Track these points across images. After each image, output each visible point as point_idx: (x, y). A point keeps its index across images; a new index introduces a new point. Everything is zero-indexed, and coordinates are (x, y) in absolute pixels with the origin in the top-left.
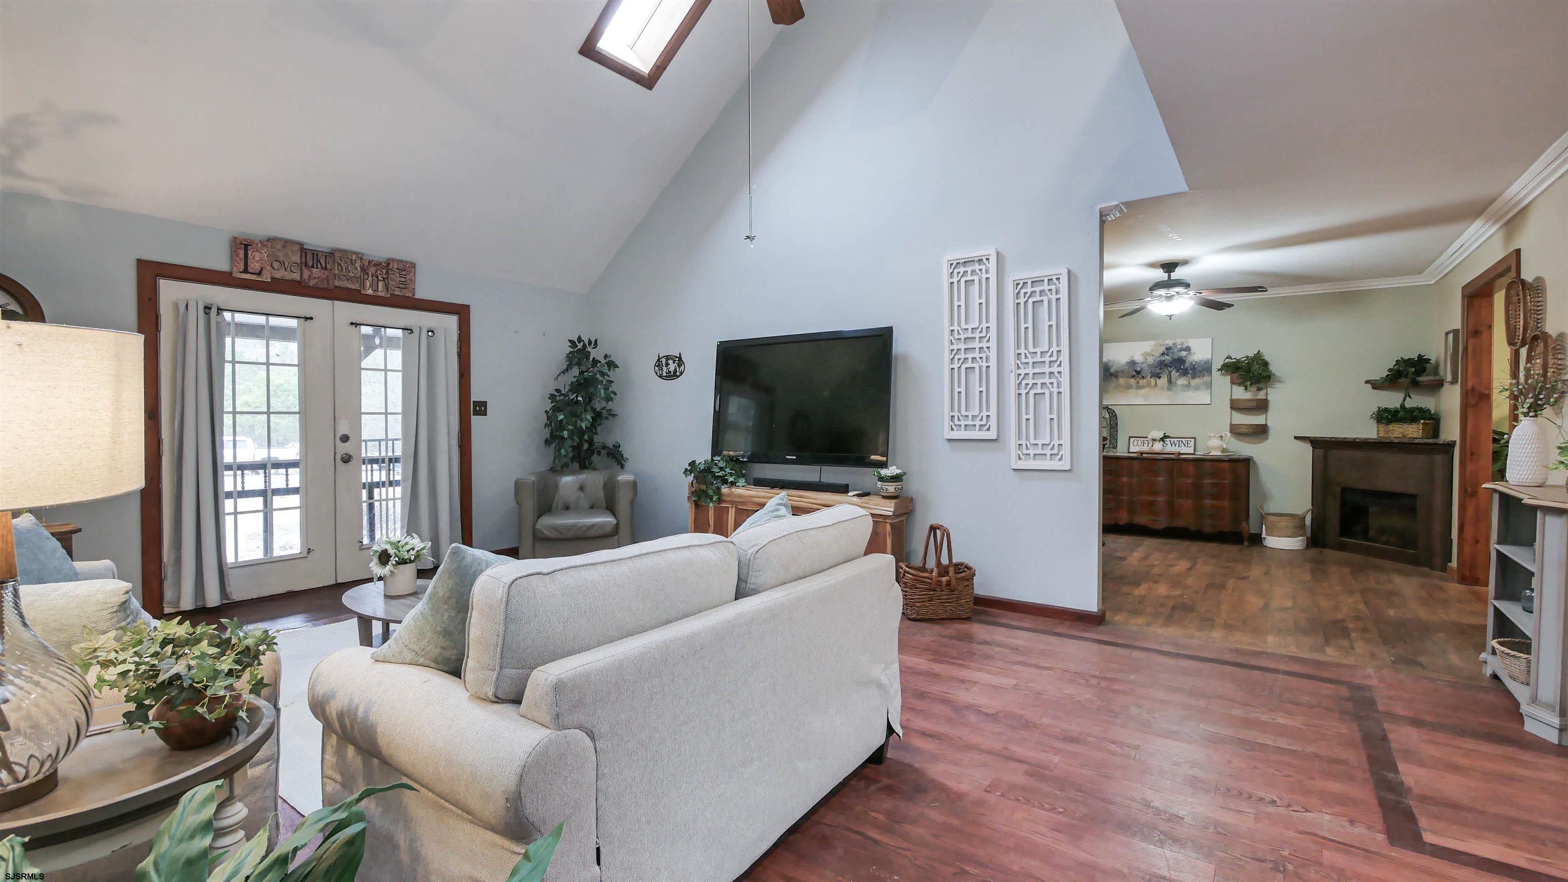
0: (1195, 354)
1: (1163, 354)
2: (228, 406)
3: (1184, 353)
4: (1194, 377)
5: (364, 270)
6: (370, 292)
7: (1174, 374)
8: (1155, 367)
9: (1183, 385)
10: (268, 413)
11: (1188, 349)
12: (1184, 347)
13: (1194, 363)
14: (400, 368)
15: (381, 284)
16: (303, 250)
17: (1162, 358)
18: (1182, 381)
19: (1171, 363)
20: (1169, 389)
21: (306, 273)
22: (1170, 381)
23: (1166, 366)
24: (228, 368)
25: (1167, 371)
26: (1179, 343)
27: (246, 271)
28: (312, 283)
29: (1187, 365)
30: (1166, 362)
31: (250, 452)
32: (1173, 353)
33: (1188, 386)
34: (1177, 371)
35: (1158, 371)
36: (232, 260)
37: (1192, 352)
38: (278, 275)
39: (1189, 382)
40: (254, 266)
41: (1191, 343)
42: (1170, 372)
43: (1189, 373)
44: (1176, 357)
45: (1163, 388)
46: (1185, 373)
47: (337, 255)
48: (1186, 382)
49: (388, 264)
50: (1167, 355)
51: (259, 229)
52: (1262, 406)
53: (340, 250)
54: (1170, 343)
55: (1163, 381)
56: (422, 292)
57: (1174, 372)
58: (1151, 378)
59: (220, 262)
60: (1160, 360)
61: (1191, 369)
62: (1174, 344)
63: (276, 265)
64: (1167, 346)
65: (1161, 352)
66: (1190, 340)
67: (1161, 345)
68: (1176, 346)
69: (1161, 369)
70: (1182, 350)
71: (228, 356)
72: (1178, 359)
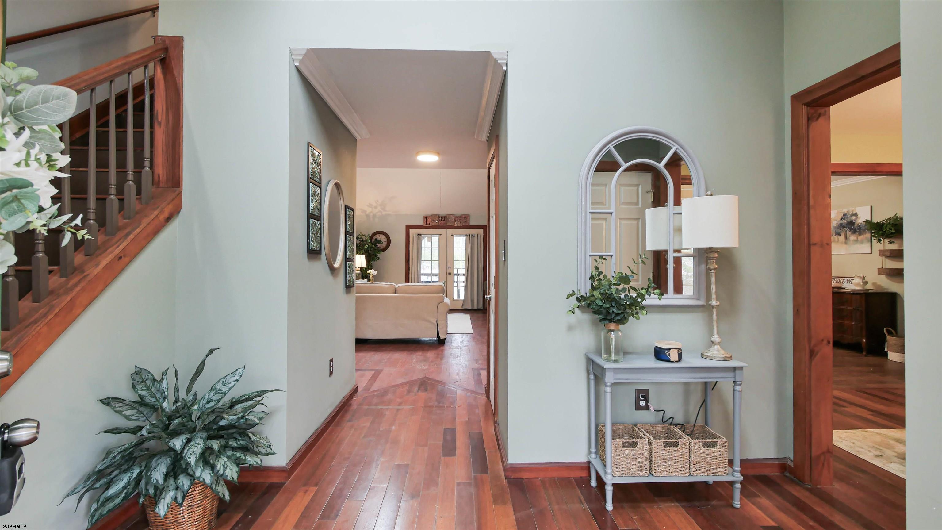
0: (860, 218)
1: (842, 219)
2: (422, 259)
3: (854, 218)
4: (860, 235)
5: (455, 219)
6: (456, 225)
7: (849, 233)
8: (837, 228)
9: (853, 240)
10: (431, 261)
11: (856, 215)
12: (853, 213)
13: (860, 224)
14: (465, 247)
15: (459, 222)
16: (439, 216)
17: (841, 222)
18: (853, 238)
19: (846, 225)
20: (846, 243)
21: (440, 222)
22: (846, 238)
23: (844, 227)
24: (423, 249)
25: (844, 231)
26: (851, 211)
27: (426, 224)
28: (441, 225)
29: (856, 226)
30: (843, 224)
31: (428, 271)
32: (847, 218)
33: (857, 241)
34: (850, 230)
35: (839, 230)
36: (424, 222)
37: (859, 216)
38: (433, 224)
39: (857, 238)
40: (428, 223)
41: (858, 210)
42: (846, 231)
43: (857, 232)
44: (849, 221)
45: (842, 243)
46: (854, 231)
47: (447, 216)
48: (855, 238)
49: (461, 216)
50: (844, 219)
51: (429, 213)
52: (898, 255)
53: (448, 215)
54: (845, 211)
55: (842, 238)
56: (472, 223)
57: (848, 231)
58: (835, 235)
59: (421, 222)
60: (840, 223)
61: (858, 229)
62: (848, 212)
63: (433, 222)
64: (844, 213)
65: (840, 218)
66: (857, 208)
67: (840, 213)
68: (849, 213)
69: (840, 229)
70: (852, 215)
71: (423, 246)
72: (850, 222)
